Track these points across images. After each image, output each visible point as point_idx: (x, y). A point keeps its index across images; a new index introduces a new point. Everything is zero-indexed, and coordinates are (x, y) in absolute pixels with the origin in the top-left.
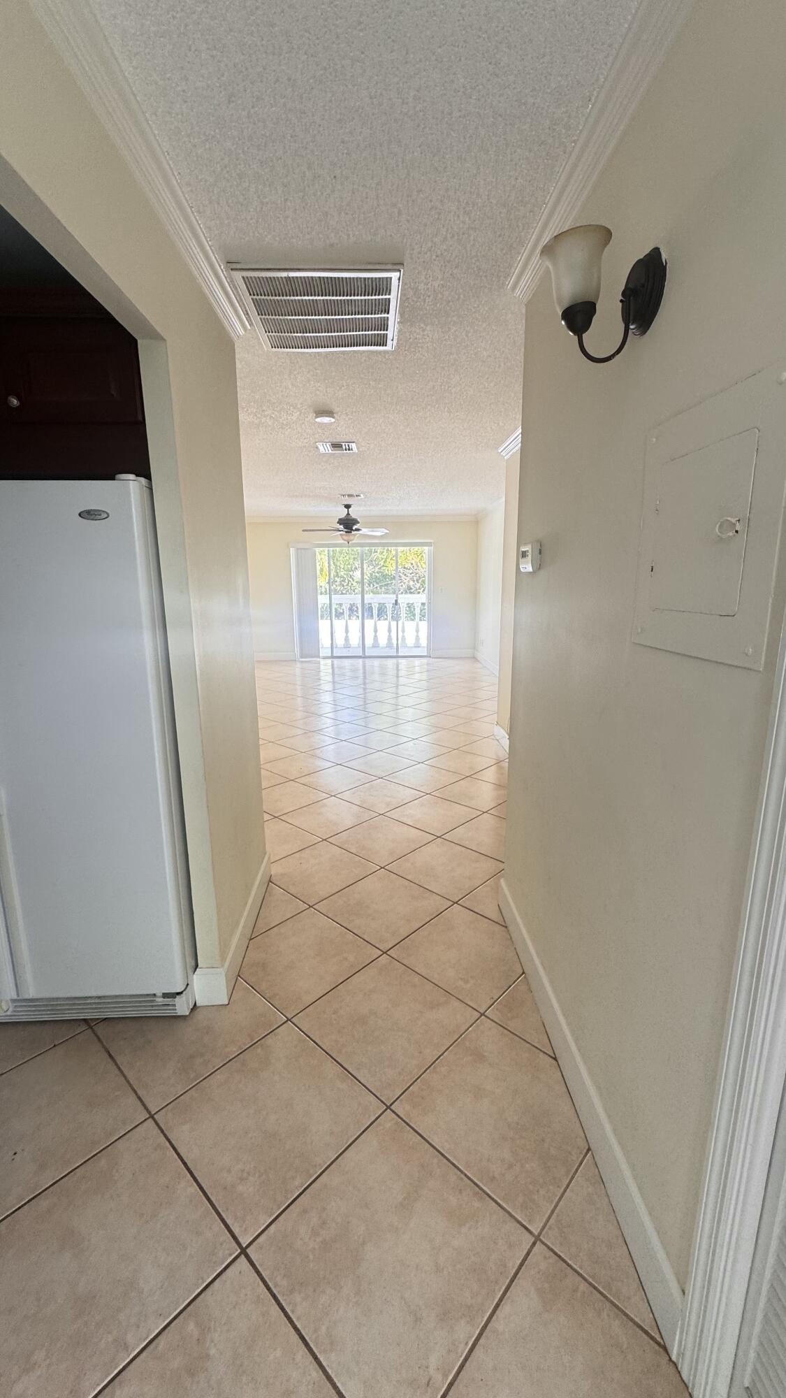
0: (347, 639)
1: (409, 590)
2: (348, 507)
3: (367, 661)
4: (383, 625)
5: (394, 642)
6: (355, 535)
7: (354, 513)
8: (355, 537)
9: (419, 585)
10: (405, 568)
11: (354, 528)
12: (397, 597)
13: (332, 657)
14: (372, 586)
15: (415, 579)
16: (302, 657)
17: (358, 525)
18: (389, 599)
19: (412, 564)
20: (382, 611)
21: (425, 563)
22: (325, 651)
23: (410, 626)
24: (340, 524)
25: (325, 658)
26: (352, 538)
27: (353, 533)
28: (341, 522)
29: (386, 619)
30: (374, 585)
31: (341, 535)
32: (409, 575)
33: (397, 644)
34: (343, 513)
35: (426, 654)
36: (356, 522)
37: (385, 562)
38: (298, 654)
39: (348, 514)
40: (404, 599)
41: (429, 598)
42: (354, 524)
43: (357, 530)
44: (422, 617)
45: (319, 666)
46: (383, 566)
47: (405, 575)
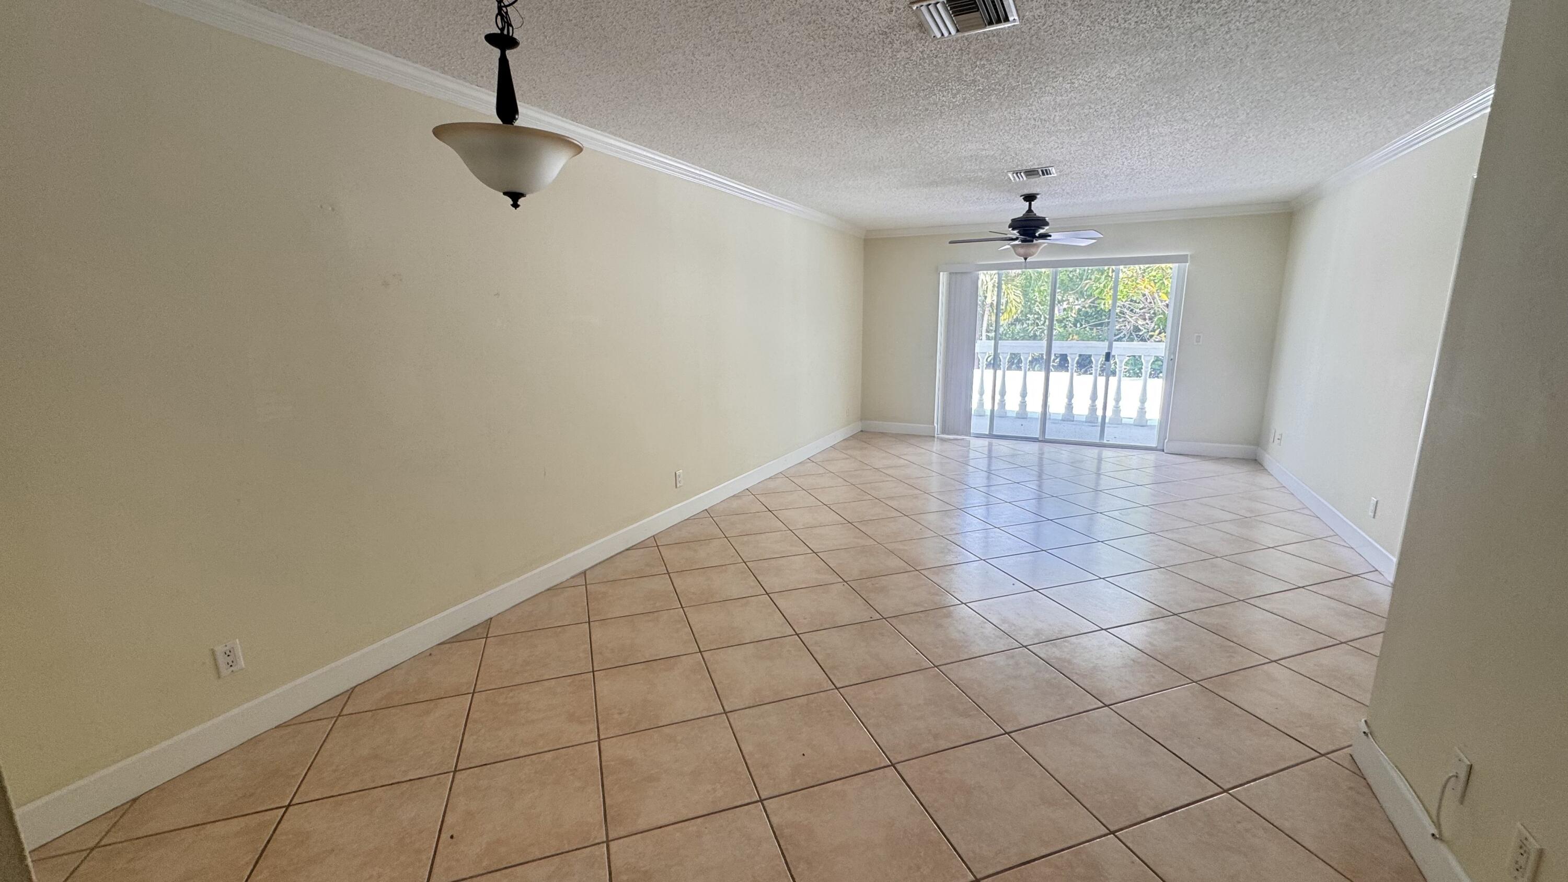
0: (1023, 404)
1: (1136, 334)
2: (1030, 198)
3: (1048, 448)
4: (1084, 383)
5: (1100, 413)
6: (1038, 246)
7: (1038, 208)
8: (1040, 251)
9: (1153, 325)
10: (1132, 301)
11: (1037, 234)
12: (1110, 346)
13: (991, 436)
14: (1078, 325)
15: (1147, 316)
16: (943, 432)
17: (1047, 228)
18: (1097, 349)
19: (1144, 295)
20: (1084, 364)
21: (1167, 293)
22: (979, 425)
23: (1131, 387)
24: (1013, 229)
25: (979, 436)
26: (1033, 250)
27: (1035, 242)
28: (1015, 224)
29: (1091, 374)
30: (1081, 325)
31: (1014, 246)
32: (1138, 311)
33: (1104, 417)
34: (1020, 209)
35: (1154, 445)
36: (1043, 222)
37: (1100, 293)
38: (937, 426)
39: (1030, 210)
40: (1122, 350)
41: (1172, 351)
42: (1039, 227)
43: (1044, 236)
44: (1155, 374)
45: (968, 452)
46: (1098, 298)
47: (1132, 311)
